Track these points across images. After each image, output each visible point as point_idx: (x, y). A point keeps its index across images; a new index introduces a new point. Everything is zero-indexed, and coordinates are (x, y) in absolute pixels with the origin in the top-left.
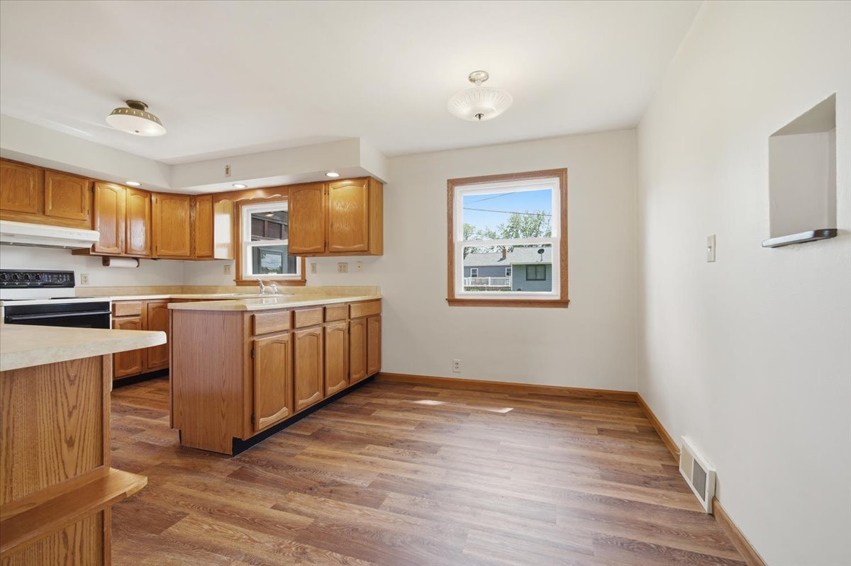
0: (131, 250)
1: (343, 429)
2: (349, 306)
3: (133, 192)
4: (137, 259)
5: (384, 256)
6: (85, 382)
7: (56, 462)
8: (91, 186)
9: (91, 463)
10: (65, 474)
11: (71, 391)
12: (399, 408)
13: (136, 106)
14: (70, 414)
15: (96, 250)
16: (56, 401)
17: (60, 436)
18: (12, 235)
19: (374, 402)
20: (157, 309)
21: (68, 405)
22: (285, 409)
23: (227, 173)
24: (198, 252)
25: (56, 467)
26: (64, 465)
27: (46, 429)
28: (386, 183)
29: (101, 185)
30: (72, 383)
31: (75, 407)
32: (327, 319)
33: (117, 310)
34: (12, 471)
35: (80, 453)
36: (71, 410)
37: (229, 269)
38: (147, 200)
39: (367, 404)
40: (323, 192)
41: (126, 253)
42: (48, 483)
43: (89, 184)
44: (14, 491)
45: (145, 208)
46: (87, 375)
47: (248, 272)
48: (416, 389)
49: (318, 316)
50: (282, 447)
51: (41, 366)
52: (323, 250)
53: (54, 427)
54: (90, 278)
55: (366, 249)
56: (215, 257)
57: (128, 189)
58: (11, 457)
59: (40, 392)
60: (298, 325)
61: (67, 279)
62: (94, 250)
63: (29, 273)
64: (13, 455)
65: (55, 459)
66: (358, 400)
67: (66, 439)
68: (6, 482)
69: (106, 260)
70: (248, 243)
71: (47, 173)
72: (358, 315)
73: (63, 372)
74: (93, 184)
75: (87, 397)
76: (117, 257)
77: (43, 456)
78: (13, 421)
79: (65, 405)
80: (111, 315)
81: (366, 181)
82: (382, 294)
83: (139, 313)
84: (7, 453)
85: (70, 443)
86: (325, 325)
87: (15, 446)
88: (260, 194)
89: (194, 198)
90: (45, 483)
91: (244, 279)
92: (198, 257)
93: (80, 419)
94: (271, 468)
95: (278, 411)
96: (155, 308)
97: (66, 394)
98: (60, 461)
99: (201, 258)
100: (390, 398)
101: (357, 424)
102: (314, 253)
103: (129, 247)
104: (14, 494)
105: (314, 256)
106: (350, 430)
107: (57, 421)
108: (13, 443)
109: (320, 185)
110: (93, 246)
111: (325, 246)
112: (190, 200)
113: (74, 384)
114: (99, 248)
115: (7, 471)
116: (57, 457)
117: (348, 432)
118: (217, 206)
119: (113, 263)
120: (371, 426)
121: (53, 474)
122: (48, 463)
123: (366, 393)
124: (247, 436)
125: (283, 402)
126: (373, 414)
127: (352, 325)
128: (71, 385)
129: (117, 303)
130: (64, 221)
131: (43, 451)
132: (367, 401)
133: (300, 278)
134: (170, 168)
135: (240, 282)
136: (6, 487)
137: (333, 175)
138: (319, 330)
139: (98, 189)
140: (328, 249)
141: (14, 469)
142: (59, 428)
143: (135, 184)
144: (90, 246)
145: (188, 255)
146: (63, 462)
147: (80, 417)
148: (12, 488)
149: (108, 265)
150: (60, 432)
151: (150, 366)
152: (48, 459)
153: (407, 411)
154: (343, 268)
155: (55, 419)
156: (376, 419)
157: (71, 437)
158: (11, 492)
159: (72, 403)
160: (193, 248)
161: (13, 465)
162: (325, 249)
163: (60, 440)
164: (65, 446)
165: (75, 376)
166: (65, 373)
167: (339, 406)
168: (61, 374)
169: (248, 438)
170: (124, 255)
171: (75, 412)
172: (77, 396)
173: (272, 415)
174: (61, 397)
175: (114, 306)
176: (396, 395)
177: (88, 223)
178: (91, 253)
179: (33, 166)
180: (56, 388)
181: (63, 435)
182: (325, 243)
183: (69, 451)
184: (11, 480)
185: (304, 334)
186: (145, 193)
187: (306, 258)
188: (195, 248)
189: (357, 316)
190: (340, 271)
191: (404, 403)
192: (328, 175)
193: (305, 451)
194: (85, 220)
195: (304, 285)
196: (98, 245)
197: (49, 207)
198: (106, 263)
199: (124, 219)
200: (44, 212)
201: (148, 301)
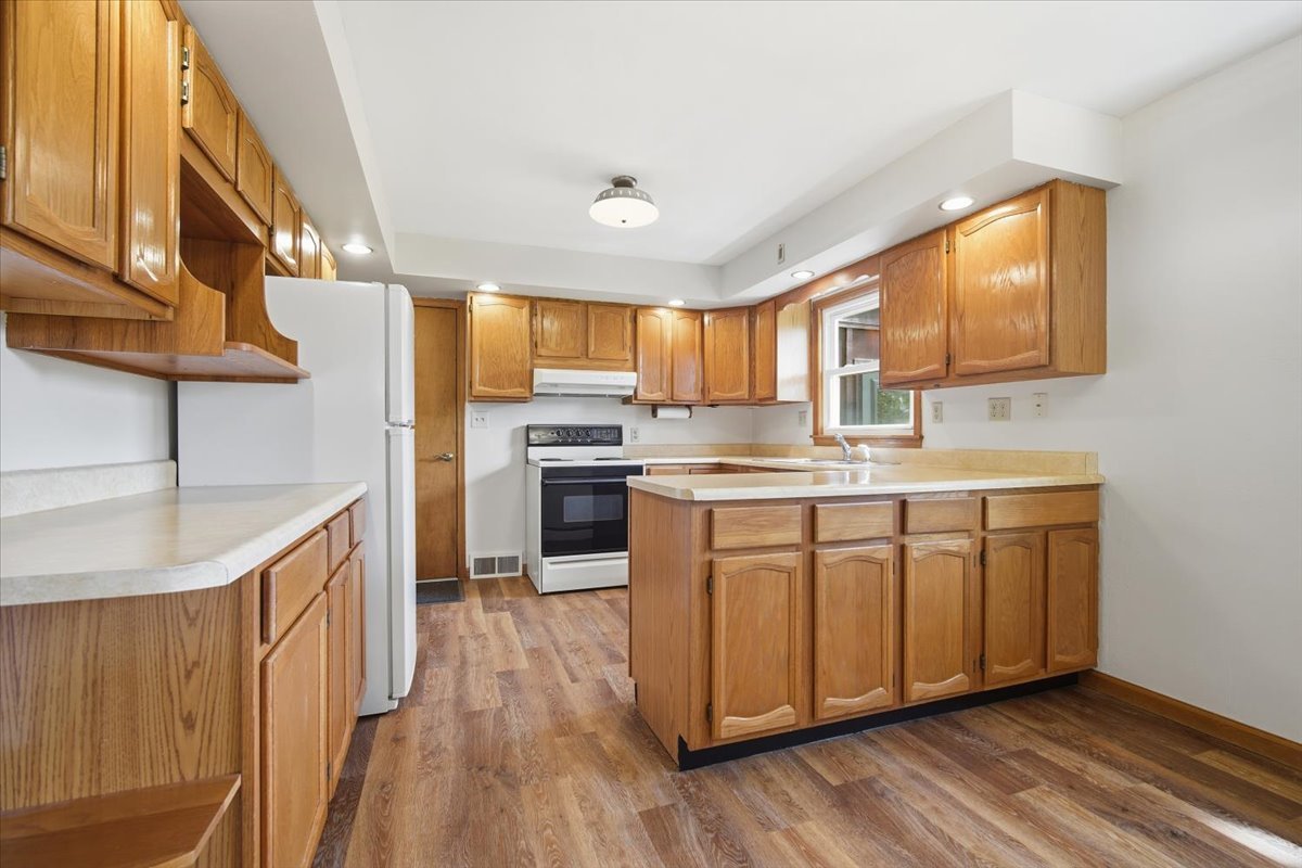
0: (679, 394)
1: (921, 807)
2: (984, 501)
3: (683, 313)
4: (689, 407)
5: (1107, 374)
6: (213, 624)
7: (166, 749)
8: (633, 315)
9: (224, 765)
10: (180, 772)
11: (191, 636)
12: (1117, 810)
13: (622, 183)
14: (189, 674)
15: (640, 398)
16: (166, 650)
17: (173, 709)
18: (556, 385)
19: (1045, 755)
21: (185, 660)
22: (787, 708)
23: (780, 256)
24: (759, 393)
25: (166, 756)
26: (178, 756)
27: (151, 692)
28: (1114, 186)
29: (644, 312)
30: (192, 622)
31: (196, 664)
32: (911, 525)
34: (100, 748)
35: (205, 743)
36: (189, 668)
37: (805, 417)
38: (698, 322)
39: (1023, 755)
40: (944, 249)
41: (672, 399)
42: (153, 780)
43: (631, 311)
44: (103, 781)
45: (695, 335)
46: (217, 612)
47: (832, 421)
48: (1209, 758)
49: (885, 521)
50: (766, 790)
51: (143, 596)
52: (943, 373)
53: (162, 691)
54: (641, 434)
55: (1044, 360)
56: (780, 398)
57: (674, 312)
58: (99, 725)
59: (142, 632)
60: (822, 536)
61: (614, 436)
62: (636, 398)
63: (572, 428)
64: (102, 725)
65: (165, 744)
66: (1003, 731)
67: (181, 715)
68: (92, 763)
69: (654, 408)
70: (833, 372)
71: (591, 306)
72: (1014, 521)
73: (177, 602)
74: (635, 311)
75: (217, 648)
76: (664, 406)
77: (146, 735)
78: (103, 671)
79: (181, 658)
81: (1044, 195)
82: (1104, 470)
84: (93, 719)
85: (189, 723)
86: (907, 540)
87: (104, 709)
88: (842, 282)
89: (752, 310)
90: (149, 778)
91: (826, 434)
92: (760, 400)
93: (205, 686)
94: (711, 836)
95: (768, 711)
97: (182, 640)
98: (173, 751)
99: (763, 401)
100: (1100, 759)
101: (959, 806)
102: (933, 381)
103: (675, 393)
104: (103, 786)
105: (938, 386)
106: (934, 820)
107: (168, 682)
108: (101, 704)
109: (932, 237)
110: (635, 392)
111: (948, 365)
112: (749, 313)
113: (195, 625)
114: (642, 394)
115: (93, 745)
116: (168, 741)
117: (926, 822)
118: (781, 315)
119: (661, 413)
120: (998, 833)
121: (161, 768)
122: (154, 750)
123: (1036, 718)
124: (696, 744)
125: (783, 691)
126: (1022, 795)
127: (991, 546)
128: (190, 625)
129: (652, 468)
130: (605, 364)
131: (146, 727)
132: (1024, 744)
133: (911, 433)
134: (718, 271)
135: (819, 439)
136: (91, 770)
137: (957, 204)
138: (885, 552)
139: (640, 318)
140: (954, 371)
141: (103, 746)
142: (170, 694)
143: (679, 303)
144: (631, 393)
145: (747, 397)
146: (177, 751)
147: (206, 682)
148: (100, 774)
149: (657, 416)
150: (172, 701)
152: (153, 743)
153: (1142, 828)
154: (999, 410)
155: (165, 679)
156: (1023, 814)
157: (190, 713)
158: (99, 779)
159: (192, 655)
160: (753, 387)
161: (102, 738)
162: (950, 371)
163: (173, 713)
164: (179, 725)
165: (197, 612)
166: (180, 605)
167: (946, 730)
168: (174, 605)
169: (698, 748)
170: (671, 402)
171: (197, 672)
172: (200, 645)
173: (757, 714)
174: (174, 643)
175: (648, 471)
176: (1125, 754)
177: (630, 364)
178: (634, 402)
179: (577, 302)
180: (166, 628)
181: (176, 707)
182: (949, 358)
183: (186, 735)
184: (99, 761)
185: (841, 557)
186: (696, 313)
187: (923, 392)
188: (755, 386)
189: (1010, 526)
190: (993, 416)
191: (1143, 795)
192: (943, 207)
193: (799, 827)
194: (627, 360)
195: (920, 447)
196: (640, 391)
197: (592, 348)
198: (654, 414)
199: (669, 352)
200: (587, 355)
201: (690, 467)
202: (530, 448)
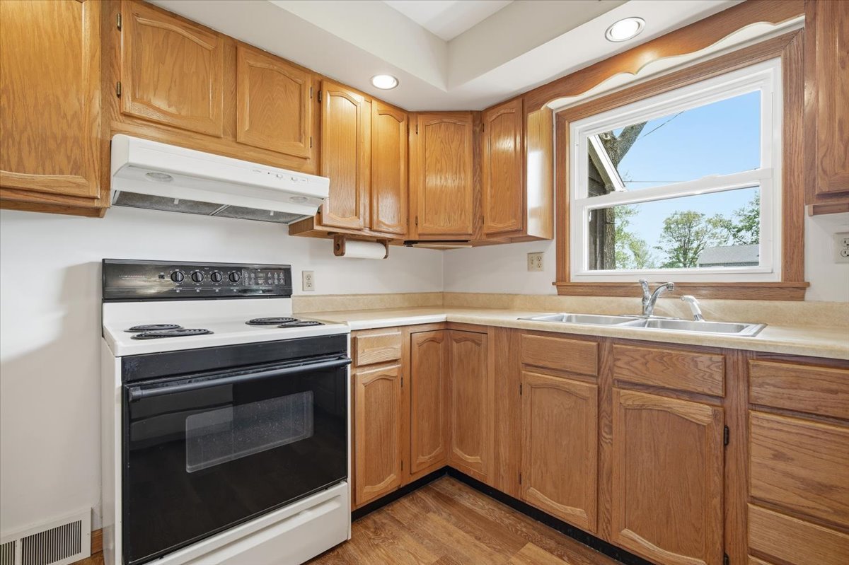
0: (379, 222)
3: (383, 108)
4: (383, 242)
8: (316, 89)
15: (325, 221)
20: (425, 345)
24: (491, 225)
29: (333, 87)
33: (360, 352)
37: (540, 259)
38: (402, 126)
41: (371, 229)
43: (313, 83)
45: (399, 143)
47: (581, 267)
56: (529, 233)
57: (374, 103)
61: (280, 281)
62: (320, 222)
69: (339, 241)
70: (582, 204)
71: (242, 51)
74: (320, 86)
80: (349, 366)
83: (398, 355)
89: (480, 117)
91: (572, 280)
92: (489, 235)
96: (424, 342)
99: (493, 237)
103: (375, 217)
110: (319, 213)
112: (474, 121)
114: (328, 217)
119: (351, 249)
129: (360, 336)
134: (446, 46)
135: (564, 285)
139: (328, 97)
144: (311, 211)
145: (469, 232)
149: (342, 254)
151: (414, 470)
160: (479, 218)
170: (367, 232)
175: (354, 340)
177: (311, 164)
178: (317, 227)
179: (217, 34)
186: (400, 112)
188: (482, 218)
194: (306, 159)
195: (802, 298)
196: (326, 212)
197: (244, 125)
198: (339, 250)
199: (367, 160)
200: (235, 136)
201: (411, 330)
202: (107, 306)
